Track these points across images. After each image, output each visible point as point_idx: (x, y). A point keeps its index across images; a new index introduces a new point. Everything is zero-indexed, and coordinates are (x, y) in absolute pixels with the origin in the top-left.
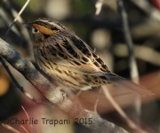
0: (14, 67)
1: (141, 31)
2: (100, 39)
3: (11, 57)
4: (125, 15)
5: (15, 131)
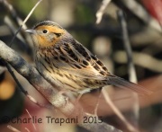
0: (19, 72)
1: (140, 39)
2: (102, 46)
3: (16, 63)
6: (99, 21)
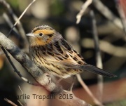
5: (14, 104)
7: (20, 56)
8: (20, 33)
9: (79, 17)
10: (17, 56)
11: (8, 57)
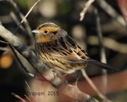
4: (98, 20)
6: (82, 19)
7: (26, 53)
8: (27, 31)
9: (82, 15)
10: (24, 53)
11: (15, 54)
